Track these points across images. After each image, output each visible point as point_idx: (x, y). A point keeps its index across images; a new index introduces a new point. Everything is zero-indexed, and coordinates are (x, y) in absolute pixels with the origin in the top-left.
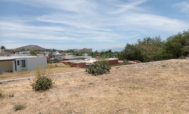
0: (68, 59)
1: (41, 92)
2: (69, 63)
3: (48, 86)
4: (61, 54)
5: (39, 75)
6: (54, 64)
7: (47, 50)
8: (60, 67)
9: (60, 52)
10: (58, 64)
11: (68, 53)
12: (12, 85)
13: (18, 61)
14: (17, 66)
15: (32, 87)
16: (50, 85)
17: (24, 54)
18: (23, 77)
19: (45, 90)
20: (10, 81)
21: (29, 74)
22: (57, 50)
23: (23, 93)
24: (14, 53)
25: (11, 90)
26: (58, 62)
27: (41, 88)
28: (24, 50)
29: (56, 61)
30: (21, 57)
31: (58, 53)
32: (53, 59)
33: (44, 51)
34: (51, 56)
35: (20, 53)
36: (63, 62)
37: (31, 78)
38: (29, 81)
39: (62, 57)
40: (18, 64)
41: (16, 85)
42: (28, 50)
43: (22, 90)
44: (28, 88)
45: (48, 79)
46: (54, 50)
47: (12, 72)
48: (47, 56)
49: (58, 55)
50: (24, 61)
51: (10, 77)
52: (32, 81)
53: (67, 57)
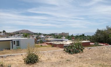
0: (50, 41)
1: (30, 65)
2: (51, 44)
3: (36, 61)
4: (45, 37)
5: (29, 52)
6: (40, 44)
7: (35, 34)
8: (44, 46)
9: (45, 35)
10: (43, 44)
11: (50, 36)
12: (10, 59)
13: (14, 42)
14: (14, 45)
15: (24, 61)
16: (36, 60)
17: (18, 36)
18: (17, 53)
19: (33, 64)
20: (8, 56)
21: (22, 51)
22: (42, 34)
23: (18, 65)
24: (12, 35)
25: (9, 62)
26: (43, 43)
27: (30, 62)
28: (18, 33)
29: (42, 42)
30: (17, 38)
31: (43, 36)
32: (39, 40)
33: (33, 34)
34: (37, 38)
35: (16, 35)
36: (46, 43)
37: (23, 54)
38: (22, 56)
39: (46, 39)
40: (14, 44)
41: (12, 58)
42: (22, 33)
43: (16, 63)
44: (21, 61)
45: (35, 55)
46: (40, 34)
47: (9, 49)
48: (35, 38)
49: (43, 38)
50: (18, 42)
51: (8, 53)
52: (24, 56)
53: (49, 39)
